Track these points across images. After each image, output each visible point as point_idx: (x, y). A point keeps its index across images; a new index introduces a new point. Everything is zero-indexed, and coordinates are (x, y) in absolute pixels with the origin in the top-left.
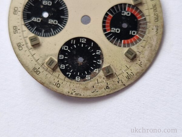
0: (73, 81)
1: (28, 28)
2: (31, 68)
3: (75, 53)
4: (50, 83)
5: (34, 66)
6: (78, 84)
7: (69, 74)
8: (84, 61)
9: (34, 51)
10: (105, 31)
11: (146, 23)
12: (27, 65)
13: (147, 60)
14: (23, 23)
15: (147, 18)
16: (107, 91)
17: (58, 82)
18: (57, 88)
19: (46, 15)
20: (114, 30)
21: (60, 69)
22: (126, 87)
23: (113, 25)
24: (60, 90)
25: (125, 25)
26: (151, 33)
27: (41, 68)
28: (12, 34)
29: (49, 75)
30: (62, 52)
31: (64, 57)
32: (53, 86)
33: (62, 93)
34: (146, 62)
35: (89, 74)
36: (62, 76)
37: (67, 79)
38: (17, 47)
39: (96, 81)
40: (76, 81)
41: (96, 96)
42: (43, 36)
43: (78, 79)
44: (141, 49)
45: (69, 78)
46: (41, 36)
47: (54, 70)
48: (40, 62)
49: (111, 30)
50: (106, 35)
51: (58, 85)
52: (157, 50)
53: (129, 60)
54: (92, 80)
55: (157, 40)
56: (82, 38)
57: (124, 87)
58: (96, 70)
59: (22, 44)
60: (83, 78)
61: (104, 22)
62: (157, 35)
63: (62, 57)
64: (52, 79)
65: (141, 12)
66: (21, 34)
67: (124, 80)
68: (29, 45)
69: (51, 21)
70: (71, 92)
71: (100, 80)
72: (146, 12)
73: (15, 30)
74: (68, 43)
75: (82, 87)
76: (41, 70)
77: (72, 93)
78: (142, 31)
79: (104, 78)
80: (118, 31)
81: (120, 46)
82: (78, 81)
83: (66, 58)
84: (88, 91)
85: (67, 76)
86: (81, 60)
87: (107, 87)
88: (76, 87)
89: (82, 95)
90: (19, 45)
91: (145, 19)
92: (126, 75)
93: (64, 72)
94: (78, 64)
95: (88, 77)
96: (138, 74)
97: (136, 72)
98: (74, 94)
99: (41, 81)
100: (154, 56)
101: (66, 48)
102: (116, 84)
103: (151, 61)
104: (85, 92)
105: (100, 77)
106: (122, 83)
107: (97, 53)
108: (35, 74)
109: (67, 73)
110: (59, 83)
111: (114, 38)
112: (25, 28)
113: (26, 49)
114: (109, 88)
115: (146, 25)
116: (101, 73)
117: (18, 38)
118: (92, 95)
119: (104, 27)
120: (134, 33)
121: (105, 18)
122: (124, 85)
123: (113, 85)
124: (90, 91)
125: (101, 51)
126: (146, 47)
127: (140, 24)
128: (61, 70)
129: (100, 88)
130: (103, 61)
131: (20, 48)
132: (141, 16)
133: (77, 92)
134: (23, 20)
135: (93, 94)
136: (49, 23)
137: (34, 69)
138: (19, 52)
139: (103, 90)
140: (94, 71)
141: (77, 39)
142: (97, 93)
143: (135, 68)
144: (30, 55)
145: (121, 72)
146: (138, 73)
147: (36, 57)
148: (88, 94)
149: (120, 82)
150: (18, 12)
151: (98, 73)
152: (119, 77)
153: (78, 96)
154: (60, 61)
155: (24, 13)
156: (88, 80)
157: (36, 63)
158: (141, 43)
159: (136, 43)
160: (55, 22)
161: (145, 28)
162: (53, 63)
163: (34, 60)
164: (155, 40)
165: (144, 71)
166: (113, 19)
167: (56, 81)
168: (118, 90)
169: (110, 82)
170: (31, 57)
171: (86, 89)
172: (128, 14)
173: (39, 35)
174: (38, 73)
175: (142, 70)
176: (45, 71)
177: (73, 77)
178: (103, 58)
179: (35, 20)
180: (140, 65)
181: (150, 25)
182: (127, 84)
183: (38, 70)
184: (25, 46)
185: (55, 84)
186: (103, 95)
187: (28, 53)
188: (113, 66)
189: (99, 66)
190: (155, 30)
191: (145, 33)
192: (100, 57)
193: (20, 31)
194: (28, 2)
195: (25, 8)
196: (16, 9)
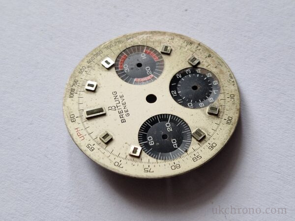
0: (220, 85)
1: (188, 147)
4: (234, 104)
5: (226, 125)
6: (221, 81)
7: (216, 92)
9: (210, 131)
10: (154, 79)
11: (127, 49)
14: (185, 154)
15: (122, 49)
17: (228, 98)
18: (236, 96)
20: (149, 72)
21: (214, 101)
24: (236, 93)
26: (137, 41)
27: (224, 118)
29: (227, 108)
30: (196, 107)
32: (235, 100)
34: (167, 36)
35: (205, 76)
36: (221, 97)
37: (222, 92)
39: (209, 66)
40: (219, 83)
42: (189, 129)
43: (215, 83)
45: (219, 90)
46: (190, 131)
48: (218, 121)
49: (150, 74)
50: (158, 76)
51: (232, 97)
54: (210, 71)
56: (172, 95)
58: (198, 71)
59: (209, 146)
60: (212, 79)
61: (145, 83)
62: (137, 37)
63: (201, 104)
64: (230, 104)
66: (199, 151)
67: (194, 47)
70: (232, 83)
72: (117, 53)
73: (198, 159)
74: (184, 105)
75: (221, 76)
80: (148, 69)
81: (163, 60)
84: (223, 70)
85: (218, 93)
88: (225, 81)
90: (212, 147)
91: (124, 51)
92: (189, 47)
94: (200, 88)
95: (209, 75)
96: (182, 37)
97: (181, 40)
98: (232, 80)
101: (190, 105)
102: (203, 50)
107: (181, 77)
108: (233, 121)
112: (190, 150)
113: (212, 139)
114: (210, 55)
117: (204, 152)
119: (150, 81)
120: (143, 55)
121: (140, 83)
123: (204, 52)
125: (176, 74)
126: (152, 40)
128: (215, 99)
129: (214, 61)
130: (186, 69)
131: (214, 145)
132: (123, 55)
134: (182, 156)
136: (172, 130)
138: (219, 144)
139: (213, 58)
140: (200, 72)
142: (220, 62)
144: (216, 133)
145: (189, 51)
150: (176, 164)
152: (194, 51)
155: (174, 158)
157: (221, 124)
158: (151, 45)
159: (154, 49)
160: (168, 125)
163: (220, 127)
166: (138, 77)
167: (228, 100)
174: (230, 118)
175: (177, 37)
176: (225, 113)
178: (183, 70)
179: (176, 144)
181: (128, 45)
184: (209, 142)
185: (233, 100)
187: (215, 136)
189: (193, 70)
190: (132, 39)
191: (139, 46)
192: (182, 73)
193: (195, 153)
194: (160, 159)
195: (168, 159)
196: (173, 168)
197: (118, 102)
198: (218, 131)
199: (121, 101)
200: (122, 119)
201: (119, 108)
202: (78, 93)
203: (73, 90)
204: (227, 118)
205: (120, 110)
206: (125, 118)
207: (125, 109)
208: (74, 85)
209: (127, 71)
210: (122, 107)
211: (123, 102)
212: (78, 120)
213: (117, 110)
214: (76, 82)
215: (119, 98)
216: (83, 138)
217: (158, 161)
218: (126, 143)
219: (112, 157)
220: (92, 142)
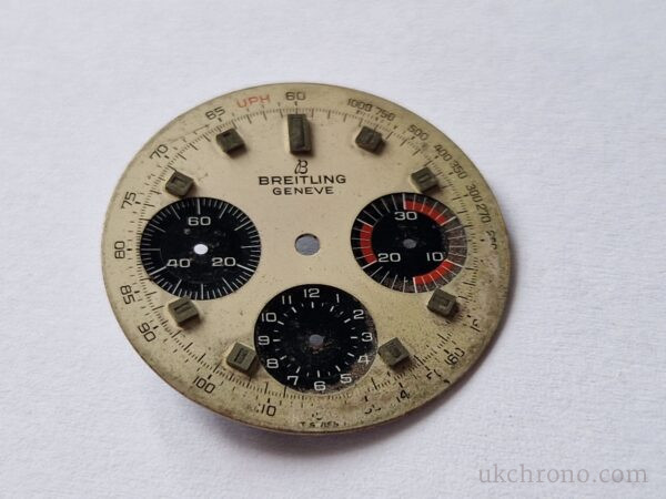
0: (310, 394)
1: (160, 285)
2: (188, 380)
3: (297, 325)
4: (249, 407)
5: (195, 374)
6: (322, 398)
7: (293, 379)
8: (325, 341)
9: (187, 338)
10: (362, 262)
11: (462, 228)
12: (175, 375)
13: (488, 314)
14: (145, 275)
15: (462, 217)
16: (406, 405)
17: (269, 401)
18: (269, 418)
19: (201, 249)
20: (384, 257)
21: (268, 370)
22: (454, 387)
23: (378, 246)
24: (277, 421)
25: (410, 244)
26: (480, 250)
27: (214, 375)
28: (121, 304)
29: (241, 390)
30: (261, 328)
31: (271, 340)
32: (257, 414)
33: (284, 428)
34: (486, 317)
35: (345, 369)
36: (276, 386)
37: (290, 391)
38: (141, 337)
39: (371, 384)
40: (316, 392)
41: (380, 421)
42: (205, 298)
43: (320, 386)
44: (466, 290)
45: (296, 388)
46: (199, 298)
47: (251, 373)
48: (210, 360)
49: (378, 258)
50: (367, 271)
51: (269, 409)
52: (506, 285)
53: (442, 321)
54: (357, 382)
55: (500, 264)
56: (308, 286)
57: (446, 386)
58: (364, 359)
59: (152, 325)
60: (333, 382)
61: (354, 243)
62: (497, 253)
63: (266, 340)
64: (250, 399)
65: (442, 206)
66: (145, 302)
67: (444, 370)
68: (173, 323)
69: (218, 262)
70: (309, 422)
71: (379, 380)
72: (455, 206)
73: (126, 296)
74: (274, 305)
75: (337, 404)
76: (216, 380)
77: (312, 425)
78: (458, 250)
79: (388, 374)
80: (395, 257)
81: (413, 292)
82: (321, 392)
83: (275, 340)
84: (355, 412)
85: (289, 384)
86: (316, 340)
87: (404, 394)
88: (320, 407)
89: (341, 424)
90: (145, 330)
91: (457, 220)
92: (443, 356)
93: (280, 375)
94: (312, 350)
95: (345, 378)
96: (475, 350)
97: (468, 345)
98: (318, 425)
99: (221, 407)
100: (503, 301)
101: (271, 317)
102: (424, 384)
103: (500, 314)
104: (347, 415)
105: (378, 372)
106: (438, 379)
107: (355, 317)
108: (202, 393)
109: (289, 377)
110: (272, 403)
111: (391, 276)
112: (152, 287)
113: (166, 335)
114: (408, 396)
115: (464, 233)
116: (378, 362)
117: (138, 313)
118: (368, 420)
119: (357, 253)
120: (438, 257)
121: (355, 234)
122: (446, 381)
123: (417, 386)
124: (359, 411)
125: (365, 309)
126: (478, 283)
127: (448, 234)
128: (271, 371)
129: (385, 399)
130: (375, 333)
131: (150, 336)
132: (446, 217)
133: (325, 420)
134: (143, 268)
135: (369, 416)
136: (214, 264)
137: (198, 379)
138: (149, 347)
139: (394, 402)
140: (359, 361)
141: (296, 292)
142: (379, 413)
143: (462, 337)
144: (178, 347)
145: (428, 351)
146: (473, 347)
147: (197, 350)
148: (355, 419)
149: (433, 376)
150: (126, 252)
151: (370, 364)
152: (426, 364)
153: (331, 429)
154: (263, 352)
155: (141, 252)
156: (348, 384)
157: (199, 365)
158: (464, 276)
159: (450, 279)
160: (230, 262)
161: (463, 242)
162: (245, 355)
163: (191, 359)
164: (496, 265)
165: (488, 340)
166: (375, 233)
167: (263, 400)
168: (432, 397)
169: (408, 380)
170: (181, 352)
171: (347, 407)
172: (411, 216)
173: (193, 298)
174: (209, 389)
175: (484, 339)
176: (227, 382)
177: (305, 385)
178: (374, 326)
179: (176, 265)
180: (475, 327)
181: (473, 231)
182: (452, 379)
183: (208, 382)
184: (161, 328)
185: (260, 408)
186: (396, 414)
187: (172, 344)
188: (404, 340)
189: (368, 348)
190: (489, 242)
191: (465, 252)
192: (366, 324)
193: (142, 295)
194: (148, 226)
195: (142, 241)
196: (119, 245)
197: (316, 179)
198: (184, 353)
199: (319, 187)
200: (270, 180)
201: (300, 180)
202: (360, 116)
203: (369, 106)
204: (212, 381)
205: (294, 180)
206: (270, 187)
207: (293, 191)
208: (382, 111)
209: (399, 216)
210: (300, 185)
211: (313, 190)
212: (290, 104)
213: (294, 175)
214: (390, 116)
215: (323, 185)
216: (242, 104)
217: (145, 223)
218: (207, 175)
219: (180, 144)
220: (226, 118)
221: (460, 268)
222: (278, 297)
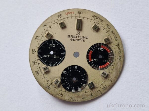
0: (71, 92)
1: (41, 61)
2: (45, 86)
3: (71, 75)
4: (57, 94)
5: (46, 84)
6: (73, 94)
7: (68, 88)
8: (76, 80)
9: (46, 76)
10: (88, 61)
11: (113, 54)
12: (42, 84)
13: (115, 78)
14: (38, 59)
15: (114, 51)
16: (92, 98)
17: (62, 93)
18: (61, 97)
19: (52, 53)
20: (94, 60)
21: (62, 85)
22: (103, 94)
23: (93, 57)
24: (63, 98)
25: (100, 57)
26: (117, 61)
27: (51, 86)
28: (32, 65)
29: (56, 90)
30: (63, 75)
31: (64, 78)
32: (59, 96)
33: (65, 100)
34: (114, 78)
35: (80, 87)
36: (64, 90)
37: (67, 91)
38: (36, 74)
39: (85, 92)
40: (72, 92)
41: (85, 101)
42: (51, 66)
44: (111, 71)
45: (68, 91)
46: (50, 66)
47: (59, 86)
48: (50, 82)
49: (92, 60)
50: (89, 63)
51: (61, 95)
52: (120, 71)
53: (104, 78)
54: (82, 91)
55: (120, 65)
56: (75, 66)
57: (101, 94)
58: (84, 85)
59: (39, 71)
60: (76, 90)
61: (87, 56)
62: (120, 62)
63: (63, 78)
64: (58, 92)
65: (110, 48)
66: (37, 66)
67: (102, 90)
68: (43, 72)
69: (55, 57)
71: (87, 91)
72: (113, 48)
73: (34, 63)
74: (66, 70)
75: (76, 95)
76: (51, 87)
77: (70, 100)
78: (111, 60)
79: (89, 90)
80: (96, 60)
81: (98, 70)
82: (73, 92)
83: (65, 78)
84: (80, 98)
85: (66, 89)
86: (74, 79)
87: (91, 95)
88: (73, 96)
89: (76, 100)
90: (37, 73)
91: (113, 52)
92: (102, 87)
93: (65, 87)
94: (73, 82)
95: (79, 89)
96: (109, 86)
97: (108, 85)
98: (71, 100)
99: (51, 93)
100: (119, 75)
101: (65, 72)
103: (117, 78)
104: (78, 98)
105: (87, 89)
106: (100, 92)
107: (84, 75)
108: (47, 89)
109: (67, 88)
110: (62, 94)
111: (94, 65)
113: (41, 74)
114: (92, 96)
115: (114, 56)
116: (87, 87)
117: (36, 68)
118: (83, 100)
119: (87, 58)
120: (106, 61)
121: (88, 53)
122: (102, 93)
123: (95, 94)
124: (81, 98)
125: (87, 73)
126: (114, 69)
127: (110, 55)
129: (87, 96)
130: (88, 79)
131: (38, 74)
132: (110, 51)
133: (73, 99)
134: (38, 57)
135: (83, 99)
136: (54, 57)
137: (47, 86)
138: (37, 77)
139: (89, 97)
140: (83, 86)
141: (72, 67)
142: (85, 99)
143: (108, 83)
144: (44, 78)
145: (99, 85)
146: (109, 85)
147: (48, 79)
148: (80, 99)
149: (99, 92)
150: (35, 52)
151: (86, 87)
152: (98, 88)
153: (74, 101)
154: (62, 81)
155: (38, 52)
156: (80, 91)
157: (48, 83)
158: (111, 67)
159: (108, 68)
160: (58, 57)
161: (113, 58)
162: (58, 82)
163: (46, 81)
164: (119, 65)
165: (113, 84)
166: (93, 53)
167: (60, 92)
168: (98, 96)
169: (93, 92)
170: (44, 79)
171: (78, 97)
172: (102, 49)
173: (48, 66)
174: (49, 89)
175: (112, 84)
176: (53, 87)
177: (70, 90)
178: (88, 78)
179: (46, 56)
180: (111, 81)
181: (116, 56)
183: (49, 87)
184: (40, 73)
185: (60, 95)
186: (89, 100)
187: (42, 77)
188: (94, 82)
189: (86, 83)
190: (119, 59)
191: (113, 61)
192: (86, 77)
193: (37, 64)
194: (40, 46)
195: (39, 50)
196: (33, 50)
197: (81, 37)
198: (45, 79)
199: (81, 39)
200: (70, 36)
201: (77, 37)
202: (95, 20)
203: (97, 18)
204: (50, 87)
205: (76, 37)
206: (70, 38)
207: (75, 40)
208: (100, 19)
209: (99, 49)
210: (77, 39)
211: (80, 40)
212: (78, 15)
213: (76, 35)
214: (102, 21)
215: (83, 39)
216: (67, 14)
217: (40, 45)
218: (56, 33)
219: (50, 24)
220: (62, 17)
221: (111, 65)
222: (67, 68)
